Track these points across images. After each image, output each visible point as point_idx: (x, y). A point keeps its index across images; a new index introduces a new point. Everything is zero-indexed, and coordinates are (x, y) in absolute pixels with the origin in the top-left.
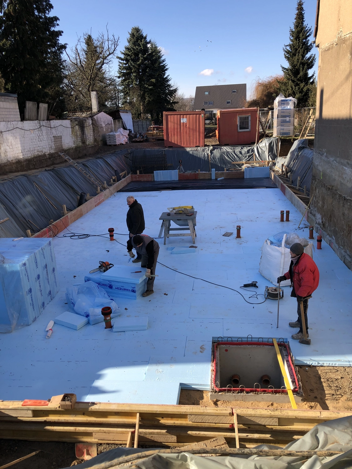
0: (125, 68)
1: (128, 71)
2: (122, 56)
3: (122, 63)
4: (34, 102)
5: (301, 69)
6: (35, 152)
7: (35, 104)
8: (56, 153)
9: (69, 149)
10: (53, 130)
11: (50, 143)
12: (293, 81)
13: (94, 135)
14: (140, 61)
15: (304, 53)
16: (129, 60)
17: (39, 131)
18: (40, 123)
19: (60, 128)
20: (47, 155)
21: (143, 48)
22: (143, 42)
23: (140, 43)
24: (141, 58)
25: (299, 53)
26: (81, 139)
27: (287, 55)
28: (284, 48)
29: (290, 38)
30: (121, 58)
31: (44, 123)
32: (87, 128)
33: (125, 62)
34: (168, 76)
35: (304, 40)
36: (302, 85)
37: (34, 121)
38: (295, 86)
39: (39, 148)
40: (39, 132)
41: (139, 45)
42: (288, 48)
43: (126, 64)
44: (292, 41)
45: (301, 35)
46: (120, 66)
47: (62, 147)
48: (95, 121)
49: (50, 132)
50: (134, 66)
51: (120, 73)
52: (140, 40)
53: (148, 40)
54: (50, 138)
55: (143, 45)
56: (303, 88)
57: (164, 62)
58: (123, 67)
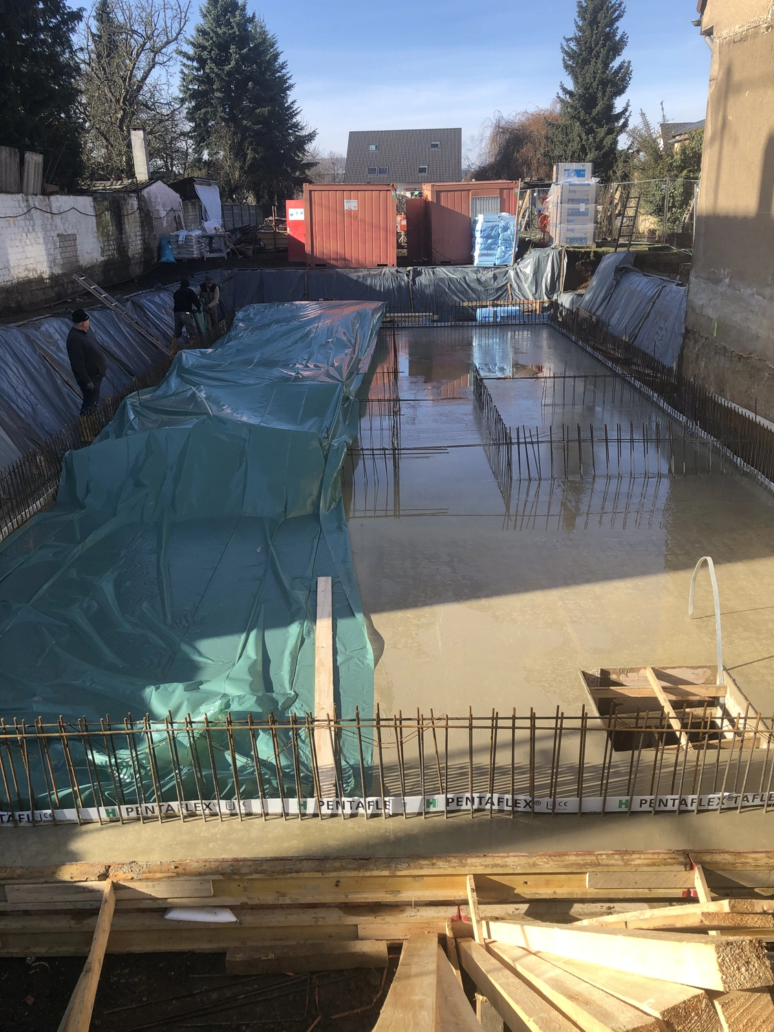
0: (196, 78)
1: (203, 87)
2: (190, 50)
3: (189, 66)
4: (13, 149)
5: (600, 94)
6: (20, 271)
7: (15, 153)
8: (64, 274)
9: (93, 267)
10: (58, 219)
11: (52, 251)
12: (583, 123)
13: (143, 235)
14: (233, 63)
15: (607, 58)
16: (206, 60)
17: (27, 219)
18: (27, 201)
19: (72, 216)
20: (46, 279)
21: (237, 33)
22: (238, 18)
23: (232, 20)
24: (235, 56)
25: (597, 57)
26: (117, 244)
27: (571, 63)
28: (565, 44)
29: (576, 22)
30: (186, 53)
31: (37, 201)
32: (128, 219)
33: (195, 64)
34: (292, 103)
35: (608, 29)
36: (602, 132)
37: (13, 196)
38: (587, 134)
39: (28, 261)
40: (28, 222)
41: (228, 23)
42: (573, 45)
43: (198, 70)
44: (580, 29)
45: (600, 16)
46: (185, 75)
47: (77, 261)
48: (145, 200)
49: (51, 224)
50: (217, 75)
51: (186, 89)
52: (230, 12)
53: (249, 13)
54: (51, 238)
55: (238, 25)
56: (604, 138)
57: (284, 71)
58: (192, 76)
